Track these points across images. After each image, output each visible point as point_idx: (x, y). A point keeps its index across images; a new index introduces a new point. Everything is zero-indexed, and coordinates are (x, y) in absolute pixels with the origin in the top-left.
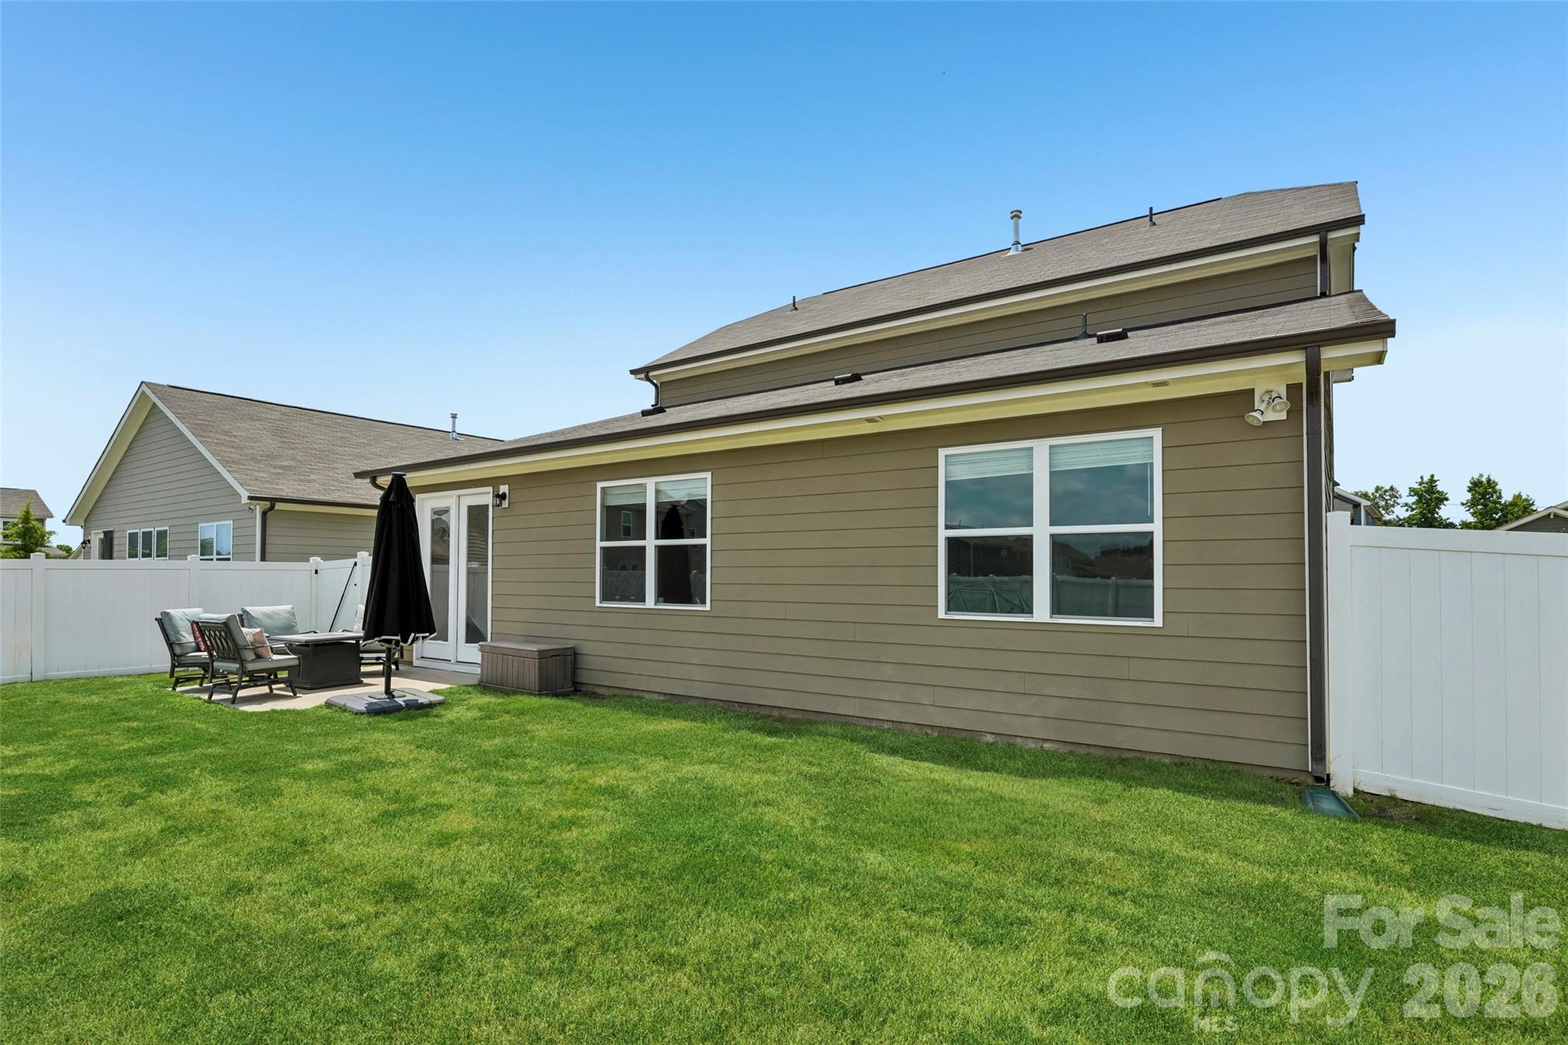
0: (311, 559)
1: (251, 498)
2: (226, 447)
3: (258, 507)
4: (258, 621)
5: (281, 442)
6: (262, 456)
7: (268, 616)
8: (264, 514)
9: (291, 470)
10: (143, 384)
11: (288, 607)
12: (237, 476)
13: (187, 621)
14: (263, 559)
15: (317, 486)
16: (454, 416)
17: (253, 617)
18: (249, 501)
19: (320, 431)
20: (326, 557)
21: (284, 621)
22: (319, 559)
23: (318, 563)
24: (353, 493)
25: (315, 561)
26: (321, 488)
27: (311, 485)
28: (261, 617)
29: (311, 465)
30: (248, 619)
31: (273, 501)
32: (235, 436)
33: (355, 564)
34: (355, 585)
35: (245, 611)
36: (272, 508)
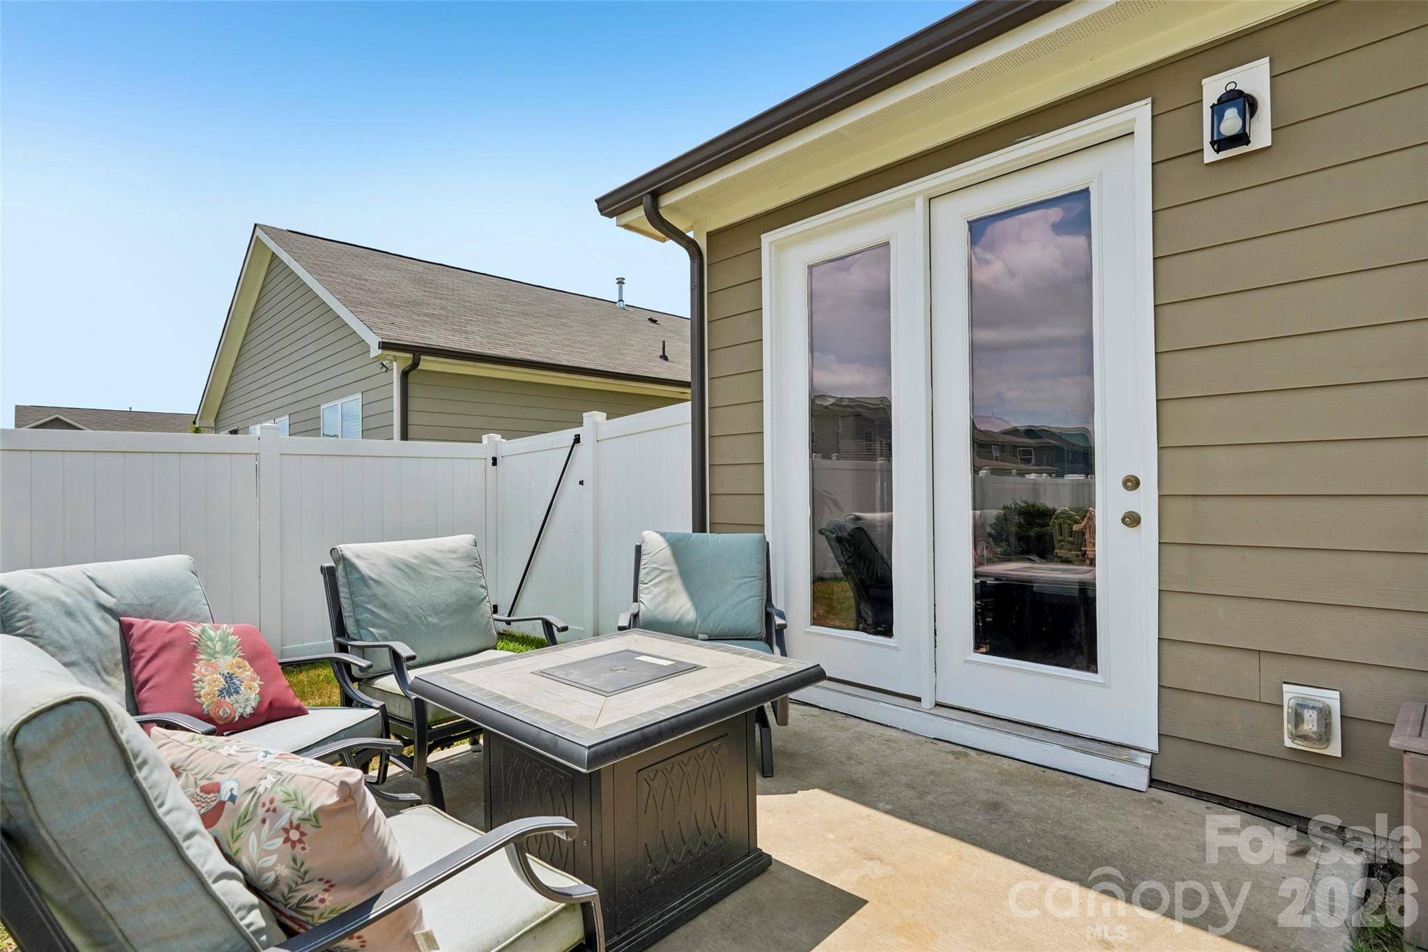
0: (485, 438)
1: (384, 346)
2: (353, 288)
3: (395, 363)
4: (378, 590)
5: (425, 291)
6: (400, 302)
7: (409, 570)
8: (405, 375)
9: (440, 319)
10: (257, 228)
11: (463, 541)
12: (364, 317)
13: (97, 617)
14: (405, 436)
15: (478, 338)
16: (621, 282)
17: (363, 578)
18: (380, 351)
19: (472, 287)
20: (510, 433)
21: (456, 585)
22: (498, 437)
23: (496, 443)
24: (528, 350)
25: (492, 441)
26: (484, 341)
27: (469, 336)
28: (389, 576)
29: (466, 316)
30: (349, 584)
31: (418, 351)
32: (366, 280)
33: (577, 440)
34: (581, 483)
35: (341, 559)
36: (415, 364)
